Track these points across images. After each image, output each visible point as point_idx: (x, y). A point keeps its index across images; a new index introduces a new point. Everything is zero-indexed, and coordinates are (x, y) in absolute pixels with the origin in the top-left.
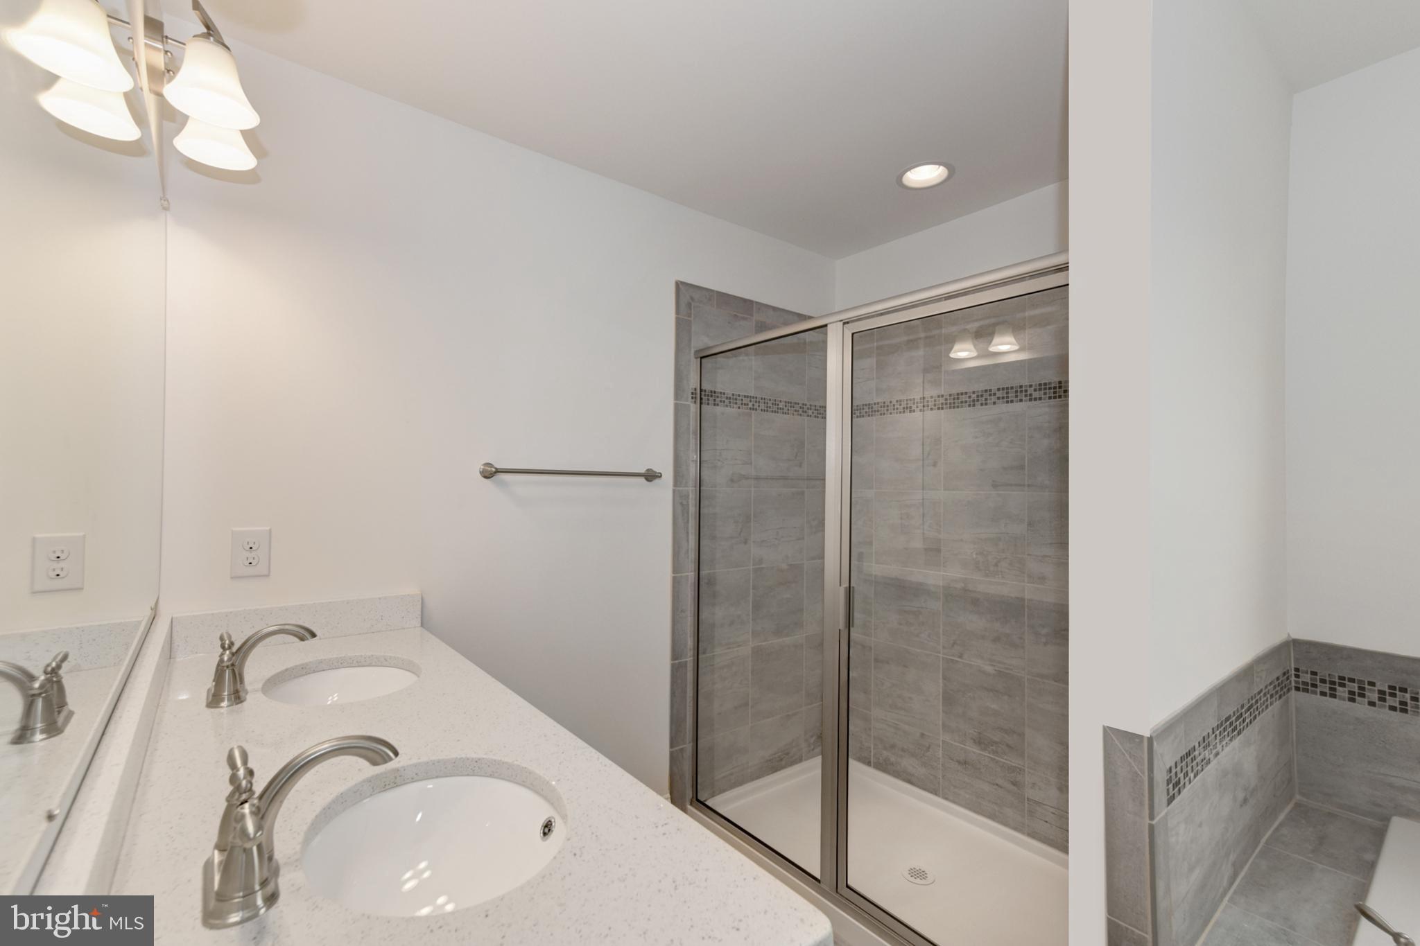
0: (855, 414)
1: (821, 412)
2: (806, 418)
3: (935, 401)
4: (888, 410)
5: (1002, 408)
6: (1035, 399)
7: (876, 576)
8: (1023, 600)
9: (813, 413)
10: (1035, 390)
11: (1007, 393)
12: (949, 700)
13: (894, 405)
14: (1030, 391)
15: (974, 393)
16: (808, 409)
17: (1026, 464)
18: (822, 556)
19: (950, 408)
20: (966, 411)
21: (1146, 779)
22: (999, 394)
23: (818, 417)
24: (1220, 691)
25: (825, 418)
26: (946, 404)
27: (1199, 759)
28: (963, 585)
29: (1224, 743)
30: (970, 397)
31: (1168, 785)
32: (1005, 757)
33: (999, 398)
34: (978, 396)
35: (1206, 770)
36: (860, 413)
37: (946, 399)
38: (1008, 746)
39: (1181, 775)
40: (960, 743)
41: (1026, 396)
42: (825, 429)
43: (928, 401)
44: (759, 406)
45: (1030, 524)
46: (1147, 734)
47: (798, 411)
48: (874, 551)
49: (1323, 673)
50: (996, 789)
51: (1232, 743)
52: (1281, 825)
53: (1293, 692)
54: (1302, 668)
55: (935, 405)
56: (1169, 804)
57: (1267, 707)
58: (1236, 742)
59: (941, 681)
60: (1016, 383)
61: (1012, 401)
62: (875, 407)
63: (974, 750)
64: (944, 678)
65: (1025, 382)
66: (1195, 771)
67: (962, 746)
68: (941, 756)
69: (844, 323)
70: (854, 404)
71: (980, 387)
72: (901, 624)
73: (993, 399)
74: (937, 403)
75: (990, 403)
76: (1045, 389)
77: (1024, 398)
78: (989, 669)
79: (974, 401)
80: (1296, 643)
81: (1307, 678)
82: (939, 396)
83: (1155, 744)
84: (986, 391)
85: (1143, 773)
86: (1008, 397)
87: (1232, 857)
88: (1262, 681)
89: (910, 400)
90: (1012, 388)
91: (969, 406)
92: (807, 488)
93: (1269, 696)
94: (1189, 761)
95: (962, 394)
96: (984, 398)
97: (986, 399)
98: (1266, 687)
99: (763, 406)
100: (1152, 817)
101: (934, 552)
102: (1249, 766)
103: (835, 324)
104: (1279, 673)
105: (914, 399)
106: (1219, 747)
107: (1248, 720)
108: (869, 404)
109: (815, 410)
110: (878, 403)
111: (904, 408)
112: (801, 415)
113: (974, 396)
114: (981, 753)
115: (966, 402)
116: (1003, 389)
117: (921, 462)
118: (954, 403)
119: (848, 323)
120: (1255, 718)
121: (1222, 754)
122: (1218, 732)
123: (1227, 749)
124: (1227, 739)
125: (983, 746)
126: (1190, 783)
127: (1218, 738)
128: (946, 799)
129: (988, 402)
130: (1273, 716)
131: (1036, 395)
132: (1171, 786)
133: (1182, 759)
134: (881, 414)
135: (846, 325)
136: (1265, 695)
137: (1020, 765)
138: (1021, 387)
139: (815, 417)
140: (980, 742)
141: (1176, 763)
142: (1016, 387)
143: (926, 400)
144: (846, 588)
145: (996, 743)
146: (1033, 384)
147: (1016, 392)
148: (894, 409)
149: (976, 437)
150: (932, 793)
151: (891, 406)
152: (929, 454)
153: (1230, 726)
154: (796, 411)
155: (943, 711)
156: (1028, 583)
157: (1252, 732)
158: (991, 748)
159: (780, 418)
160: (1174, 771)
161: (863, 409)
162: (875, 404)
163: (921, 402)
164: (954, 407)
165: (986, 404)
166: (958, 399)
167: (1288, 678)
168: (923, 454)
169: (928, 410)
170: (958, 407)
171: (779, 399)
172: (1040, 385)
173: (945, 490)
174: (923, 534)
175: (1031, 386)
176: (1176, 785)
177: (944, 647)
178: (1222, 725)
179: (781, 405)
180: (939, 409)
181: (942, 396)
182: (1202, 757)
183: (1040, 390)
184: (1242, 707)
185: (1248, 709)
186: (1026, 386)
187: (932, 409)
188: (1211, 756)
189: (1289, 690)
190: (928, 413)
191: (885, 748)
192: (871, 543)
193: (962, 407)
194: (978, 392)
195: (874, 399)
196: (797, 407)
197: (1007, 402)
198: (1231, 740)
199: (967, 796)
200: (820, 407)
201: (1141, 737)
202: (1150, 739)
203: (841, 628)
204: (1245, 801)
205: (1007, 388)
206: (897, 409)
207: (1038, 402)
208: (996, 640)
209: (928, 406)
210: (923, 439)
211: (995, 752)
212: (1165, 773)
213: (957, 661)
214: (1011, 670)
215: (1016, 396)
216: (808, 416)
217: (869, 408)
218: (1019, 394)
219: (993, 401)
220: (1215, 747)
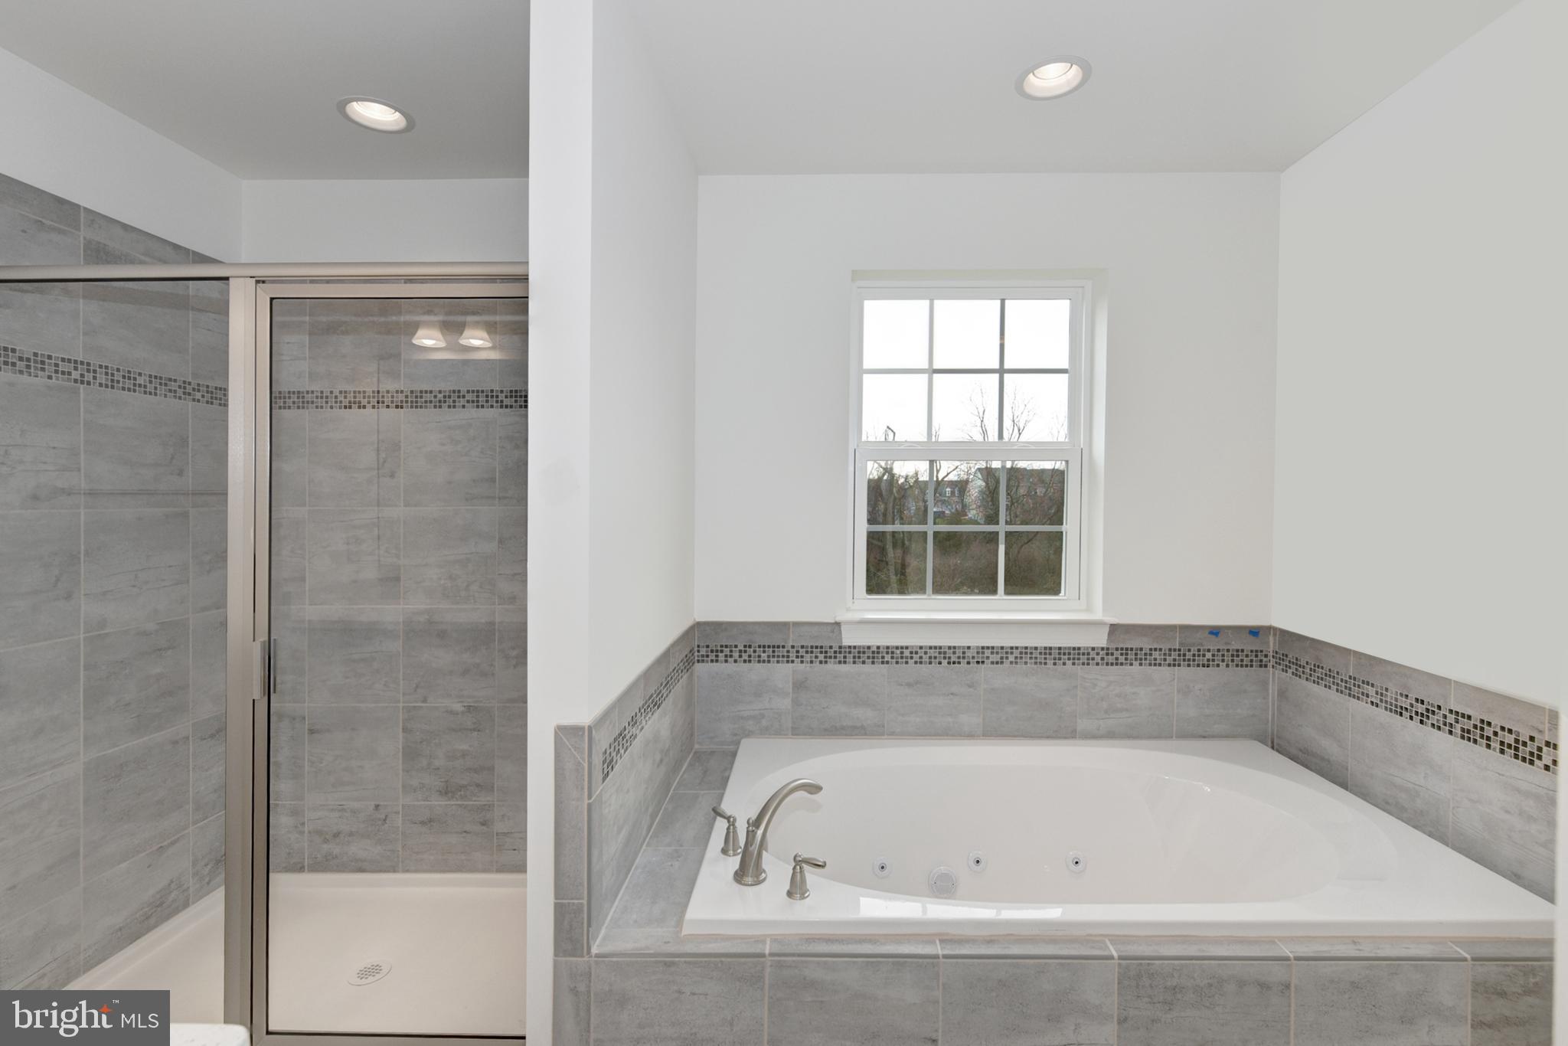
0: (276, 403)
1: (218, 396)
2: (191, 404)
3: (393, 397)
4: (327, 402)
5: (472, 413)
6: (506, 407)
7: (310, 621)
8: (492, 624)
9: (203, 396)
10: (506, 397)
11: (478, 396)
12: (411, 754)
13: (336, 397)
14: (502, 397)
15: (440, 392)
16: (194, 389)
17: (497, 477)
18: (221, 603)
19: (412, 407)
20: (430, 413)
21: (586, 765)
22: (469, 397)
23: (212, 403)
24: (646, 675)
25: (226, 405)
26: (407, 402)
27: (627, 737)
28: (427, 617)
29: (647, 718)
30: (435, 397)
31: (603, 765)
32: (474, 799)
33: (468, 402)
34: (445, 397)
35: (634, 743)
36: (285, 403)
37: (407, 397)
38: (478, 785)
39: (614, 754)
40: (424, 801)
41: (497, 402)
42: (226, 421)
43: (383, 397)
44: (95, 378)
45: (501, 542)
46: (587, 725)
47: (175, 391)
48: (307, 589)
49: (712, 646)
50: (464, 837)
51: (653, 717)
52: (684, 772)
53: (696, 664)
54: (701, 644)
55: (392, 402)
56: (603, 782)
57: (678, 681)
58: (656, 715)
59: (401, 735)
60: (487, 387)
61: (483, 406)
62: (308, 398)
63: (439, 803)
64: (405, 730)
65: (497, 388)
66: (625, 747)
67: (427, 803)
68: (400, 825)
69: (258, 282)
70: (273, 390)
71: (447, 386)
72: (347, 678)
73: (462, 401)
74: (395, 399)
75: (459, 407)
76: (516, 396)
77: (495, 404)
78: (458, 707)
79: (440, 401)
80: (699, 625)
81: (703, 651)
82: (397, 392)
83: (594, 732)
84: (454, 392)
85: (584, 760)
86: (478, 401)
87: (650, 810)
88: (675, 662)
89: (359, 392)
90: (483, 391)
91: (435, 407)
92: (193, 507)
93: (680, 671)
94: (622, 740)
95: (426, 392)
96: (449, 399)
97: (454, 401)
98: (678, 665)
99: (102, 378)
100: (590, 797)
101: (391, 581)
102: (665, 733)
103: (242, 279)
104: (686, 652)
105: (364, 392)
106: (644, 722)
107: (665, 695)
108: (299, 392)
109: (208, 392)
110: (313, 392)
111: (350, 402)
112: (180, 398)
113: (440, 396)
114: (449, 803)
115: (431, 402)
116: (473, 391)
117: (376, 471)
118: (417, 402)
119: (264, 282)
120: (670, 692)
121: (646, 727)
122: (643, 711)
123: (649, 723)
124: (650, 714)
125: (450, 795)
126: (621, 758)
127: (643, 715)
128: (408, 871)
129: (457, 404)
130: (682, 687)
131: (507, 402)
132: (606, 765)
133: (615, 740)
134: (317, 407)
135: (261, 285)
136: (677, 671)
137: (488, 801)
138: (492, 391)
139: (207, 402)
140: (446, 792)
141: (610, 745)
142: (487, 391)
143: (381, 395)
144: (264, 642)
145: (464, 787)
146: (504, 389)
147: (487, 396)
148: (336, 402)
149: (443, 445)
150: (388, 871)
151: (331, 397)
152: (385, 462)
153: (653, 704)
154: (170, 391)
155: (403, 770)
156: (499, 604)
157: (668, 704)
158: (459, 793)
159: (137, 399)
160: (608, 752)
161: (290, 398)
162: (308, 392)
163: (374, 397)
164: (416, 407)
165: (454, 407)
166: (421, 397)
167: (693, 655)
168: (378, 461)
169: (382, 407)
170: (421, 407)
171: (138, 371)
172: (511, 391)
173: (405, 506)
174: (379, 561)
175: (502, 392)
176: (609, 764)
177: (404, 694)
178: (646, 703)
179: (140, 380)
180: (397, 407)
181: (402, 392)
182: (631, 734)
183: (511, 397)
184: (661, 685)
185: (666, 685)
186: (497, 391)
187: (388, 407)
188: (638, 732)
189: (694, 663)
190: (383, 411)
191: (326, 841)
192: (303, 579)
193: (426, 407)
194: (445, 392)
195: (305, 385)
196: (173, 386)
197: (478, 407)
198: (652, 714)
199: (432, 858)
200: (216, 388)
201: (582, 729)
202: (590, 728)
203: (256, 697)
204: (661, 761)
205: (478, 391)
206: (341, 402)
207: (509, 410)
208: (465, 672)
209: (383, 402)
210: (378, 443)
211: (462, 798)
212: (601, 755)
213: (421, 707)
214: (481, 702)
215: (487, 401)
216: (194, 400)
217: (298, 398)
218: (489, 399)
219: (461, 404)
220: (641, 723)
